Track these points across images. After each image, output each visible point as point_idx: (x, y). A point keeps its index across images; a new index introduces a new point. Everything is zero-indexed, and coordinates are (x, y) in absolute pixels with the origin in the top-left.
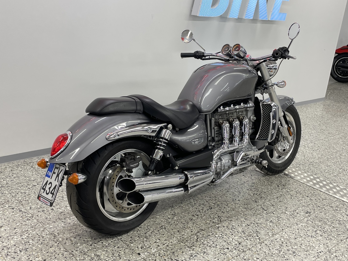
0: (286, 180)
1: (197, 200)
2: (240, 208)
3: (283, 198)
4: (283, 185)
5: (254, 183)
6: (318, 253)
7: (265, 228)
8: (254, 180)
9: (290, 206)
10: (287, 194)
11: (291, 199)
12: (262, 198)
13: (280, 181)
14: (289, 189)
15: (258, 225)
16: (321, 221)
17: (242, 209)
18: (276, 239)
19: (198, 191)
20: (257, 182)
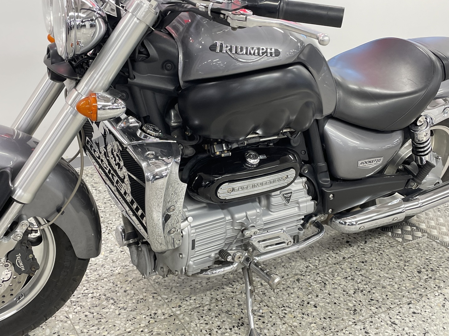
0: (441, 258)
1: (219, 299)
2: (310, 329)
3: (424, 304)
4: (432, 270)
5: (366, 261)
8: (368, 254)
9: (435, 328)
10: (437, 294)
11: (442, 308)
12: (372, 302)
13: (427, 259)
14: (444, 282)
17: (315, 331)
19: (231, 276)
20: (374, 260)
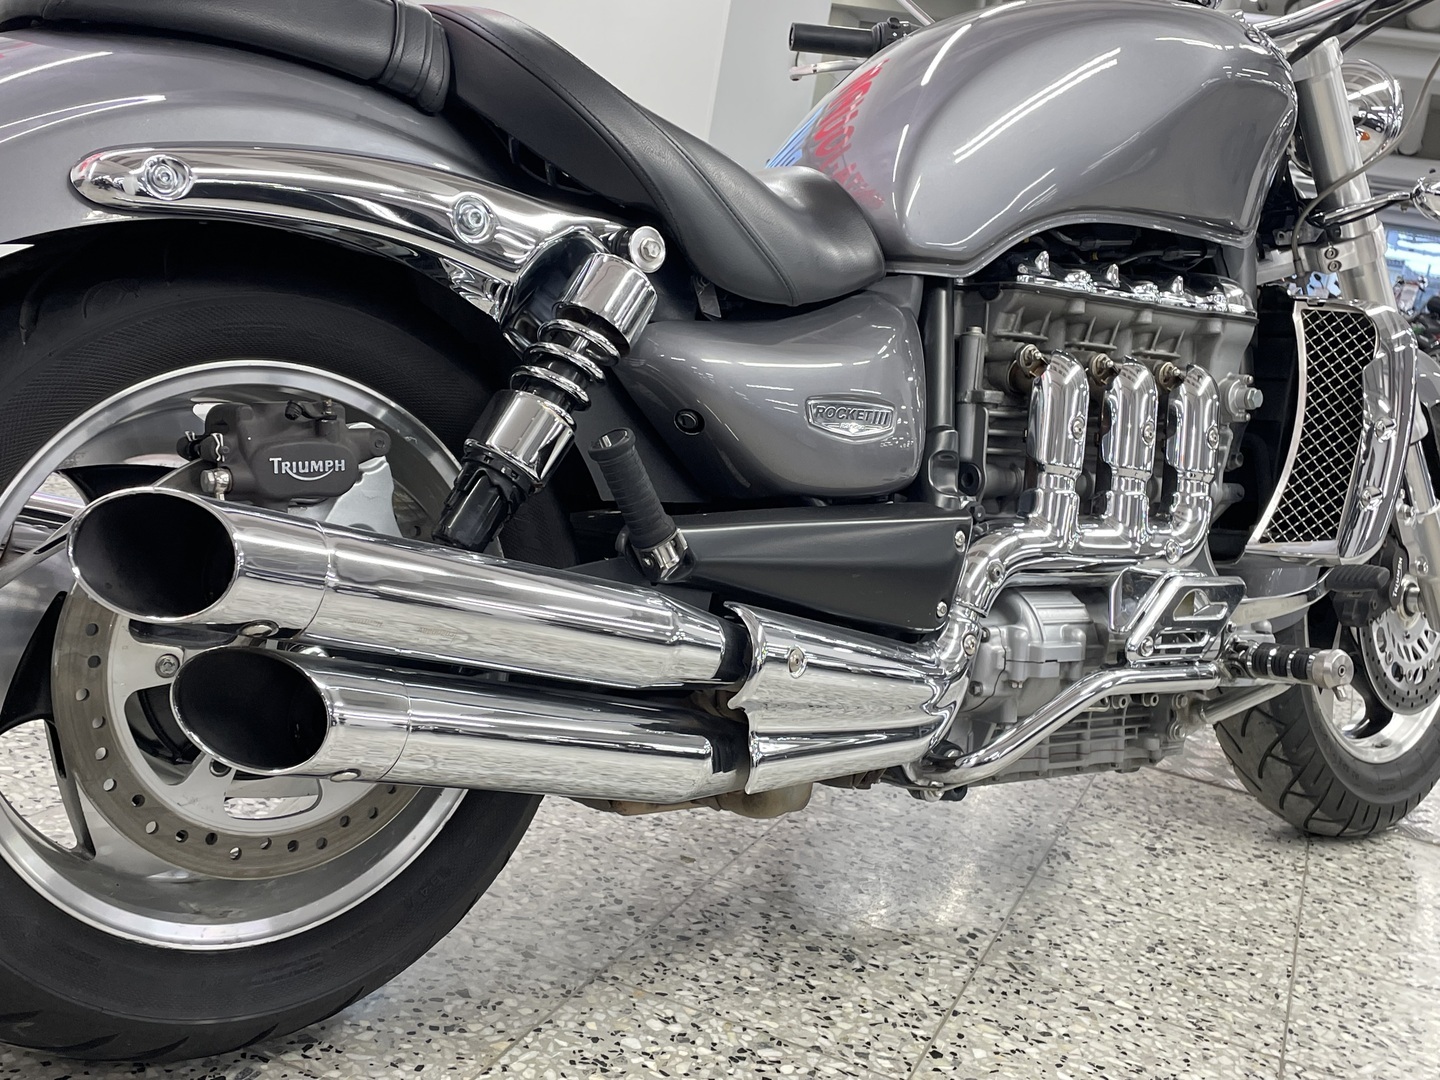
7: (642, 856)
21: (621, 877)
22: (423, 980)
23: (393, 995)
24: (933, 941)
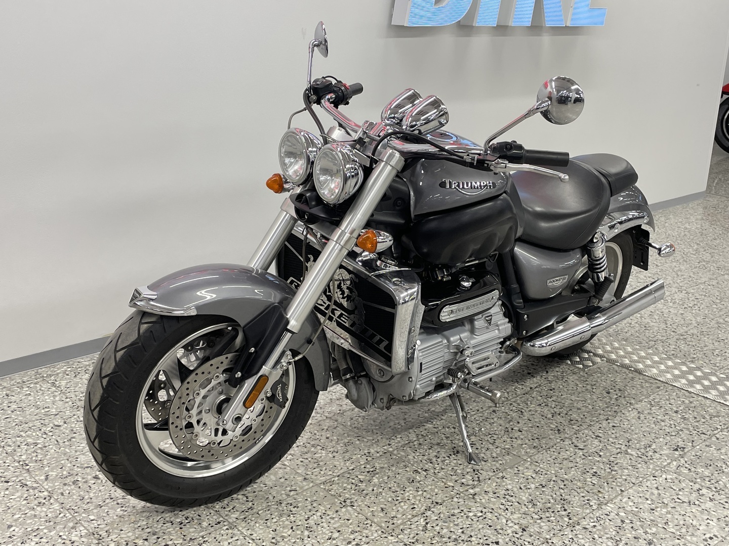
0: (625, 379)
1: (425, 435)
2: (523, 449)
3: (621, 419)
4: (620, 390)
5: (554, 389)
6: (707, 541)
7: (582, 490)
8: (554, 382)
9: (636, 436)
10: (630, 409)
11: (638, 420)
12: (572, 422)
13: (612, 381)
14: (634, 398)
15: (565, 485)
16: (710, 465)
17: (528, 450)
18: (607, 515)
19: (427, 415)
20: (561, 387)
21: (570, 499)
22: (485, 536)
23: (474, 541)
24: (691, 539)
